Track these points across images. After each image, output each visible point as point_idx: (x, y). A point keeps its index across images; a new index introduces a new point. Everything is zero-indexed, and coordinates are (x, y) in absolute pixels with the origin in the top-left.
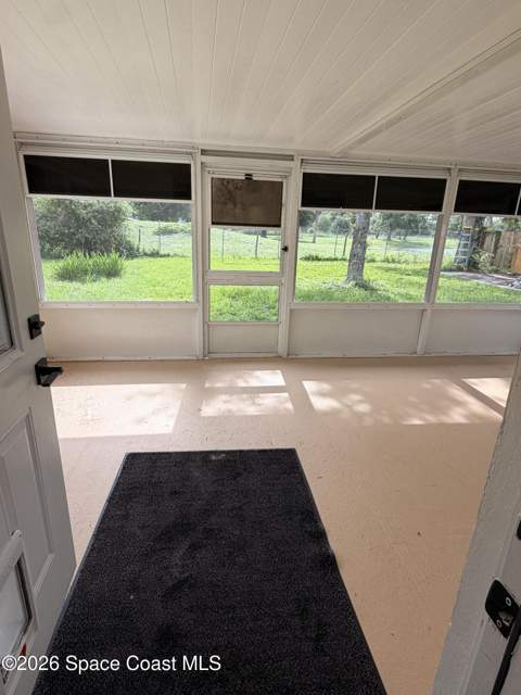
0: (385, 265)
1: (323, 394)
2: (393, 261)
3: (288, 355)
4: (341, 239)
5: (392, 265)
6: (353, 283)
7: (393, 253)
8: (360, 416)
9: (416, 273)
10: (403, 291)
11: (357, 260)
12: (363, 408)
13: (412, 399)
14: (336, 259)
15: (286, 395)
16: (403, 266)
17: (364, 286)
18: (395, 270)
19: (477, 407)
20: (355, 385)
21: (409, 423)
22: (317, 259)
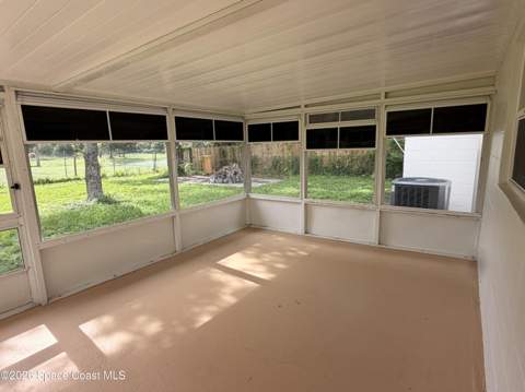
0: (117, 179)
1: (107, 332)
2: (123, 175)
3: (48, 300)
4: (70, 160)
5: (123, 179)
6: (95, 200)
7: (120, 169)
8: (156, 339)
9: (144, 182)
10: (142, 199)
11: (94, 178)
12: (154, 327)
13: (192, 296)
14: (69, 180)
15: (64, 354)
16: (132, 178)
17: (107, 201)
18: (127, 182)
19: (236, 283)
20: (136, 306)
21: (201, 324)
22: (48, 182)
